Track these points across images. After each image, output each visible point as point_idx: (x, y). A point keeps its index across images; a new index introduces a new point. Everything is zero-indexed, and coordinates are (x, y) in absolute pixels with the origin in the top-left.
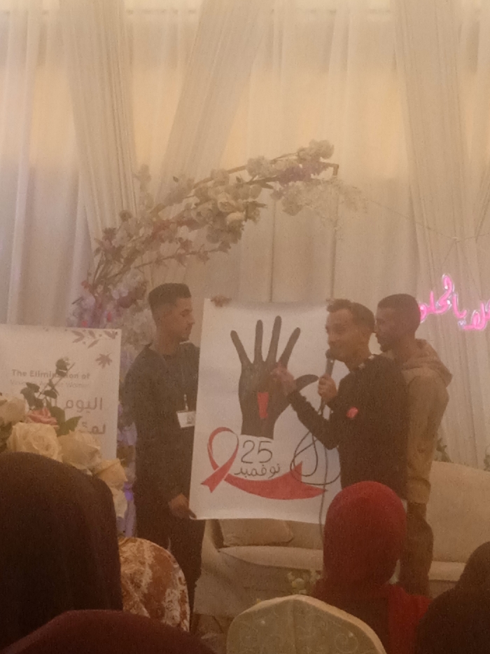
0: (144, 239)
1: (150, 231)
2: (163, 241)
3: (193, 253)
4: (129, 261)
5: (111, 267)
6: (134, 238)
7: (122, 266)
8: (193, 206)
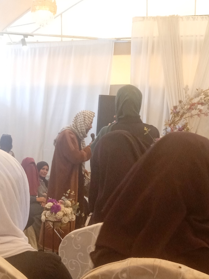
0: (187, 109)
1: (189, 107)
2: (193, 109)
3: (203, 113)
4: (182, 116)
5: (176, 118)
6: (183, 109)
7: (179, 118)
8: (203, 98)
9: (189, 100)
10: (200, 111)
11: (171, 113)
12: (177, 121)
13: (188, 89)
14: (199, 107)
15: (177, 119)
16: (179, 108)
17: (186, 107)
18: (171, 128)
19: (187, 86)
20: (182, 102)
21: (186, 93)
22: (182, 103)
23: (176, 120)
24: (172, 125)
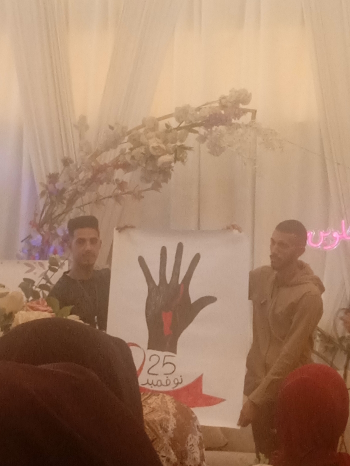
0: (84, 182)
1: (90, 175)
2: (102, 183)
3: (128, 193)
4: (72, 202)
5: (56, 208)
6: (76, 181)
9: (89, 156)
10: (122, 185)
11: (43, 194)
12: (60, 215)
13: (87, 127)
14: (119, 174)
15: (59, 210)
16: (62, 179)
17: (82, 176)
18: (42, 235)
19: (83, 119)
20: (72, 162)
21: (81, 137)
22: (71, 165)
23: (57, 214)
24: (46, 227)
